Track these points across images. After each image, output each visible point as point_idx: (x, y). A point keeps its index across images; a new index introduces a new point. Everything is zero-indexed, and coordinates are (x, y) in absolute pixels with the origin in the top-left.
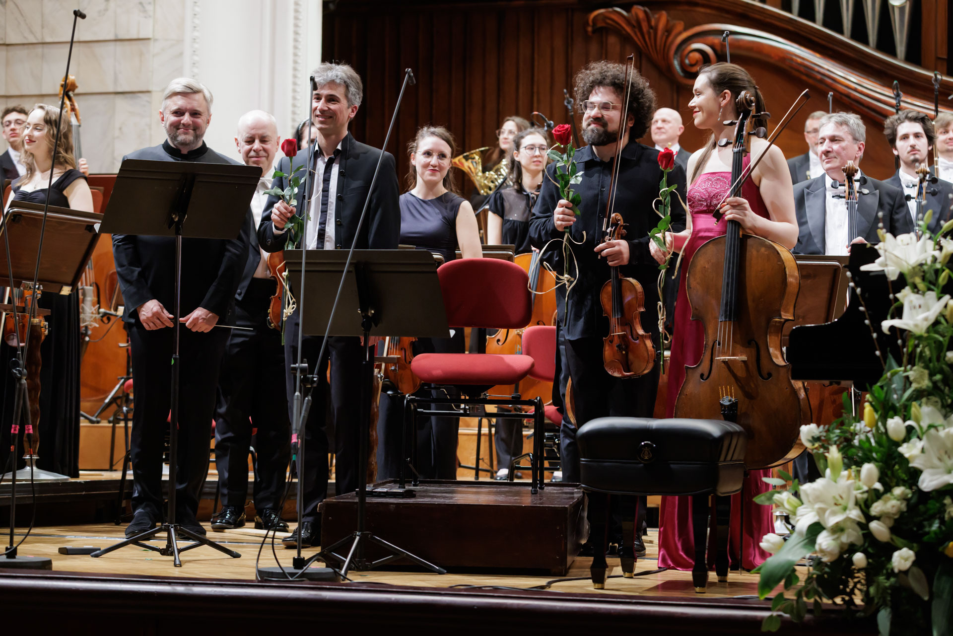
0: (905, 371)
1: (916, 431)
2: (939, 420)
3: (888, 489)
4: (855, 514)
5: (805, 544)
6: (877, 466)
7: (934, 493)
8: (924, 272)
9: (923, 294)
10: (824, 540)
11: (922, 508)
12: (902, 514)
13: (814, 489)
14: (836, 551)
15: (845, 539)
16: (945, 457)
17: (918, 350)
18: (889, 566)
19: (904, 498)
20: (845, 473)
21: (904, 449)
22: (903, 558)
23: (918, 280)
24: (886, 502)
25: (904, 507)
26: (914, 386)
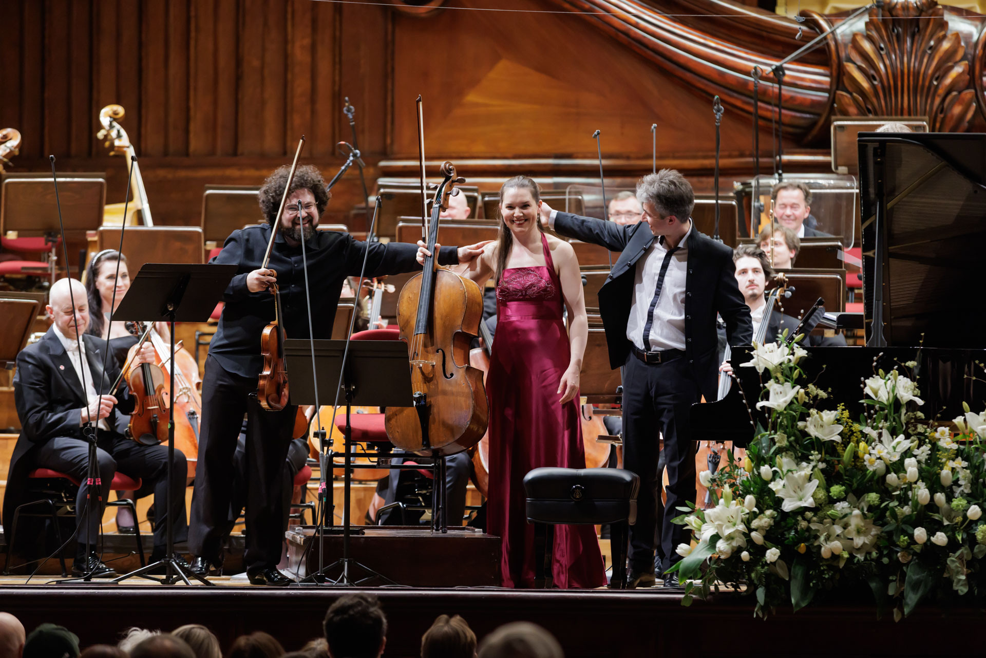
0: (770, 435)
1: (779, 474)
2: (794, 467)
3: (762, 512)
4: (741, 527)
5: (709, 548)
6: (755, 497)
7: (791, 514)
8: (782, 369)
9: (782, 384)
10: (721, 545)
11: (783, 524)
12: (771, 526)
13: (715, 512)
14: (730, 552)
15: (735, 544)
16: (798, 490)
17: (779, 420)
18: (764, 560)
19: (773, 517)
20: (734, 502)
21: (772, 486)
22: (772, 554)
23: (779, 375)
24: (761, 519)
25: (772, 522)
26: (777, 445)
